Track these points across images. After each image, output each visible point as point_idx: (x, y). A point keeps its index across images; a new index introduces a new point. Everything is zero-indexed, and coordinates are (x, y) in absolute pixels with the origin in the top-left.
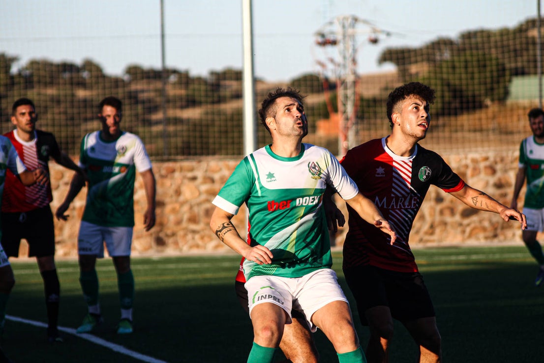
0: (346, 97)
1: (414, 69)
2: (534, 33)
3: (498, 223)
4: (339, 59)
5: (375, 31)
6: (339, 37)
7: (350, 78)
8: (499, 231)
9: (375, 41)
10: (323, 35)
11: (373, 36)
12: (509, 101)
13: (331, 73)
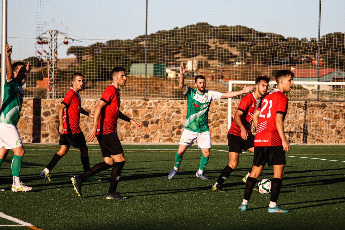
0: (51, 69)
1: (84, 57)
2: (143, 43)
3: (123, 133)
4: (48, 51)
5: (66, 38)
6: (49, 40)
7: (54, 60)
8: (124, 137)
9: (66, 43)
10: (41, 39)
11: (66, 40)
12: (130, 75)
13: (44, 58)
